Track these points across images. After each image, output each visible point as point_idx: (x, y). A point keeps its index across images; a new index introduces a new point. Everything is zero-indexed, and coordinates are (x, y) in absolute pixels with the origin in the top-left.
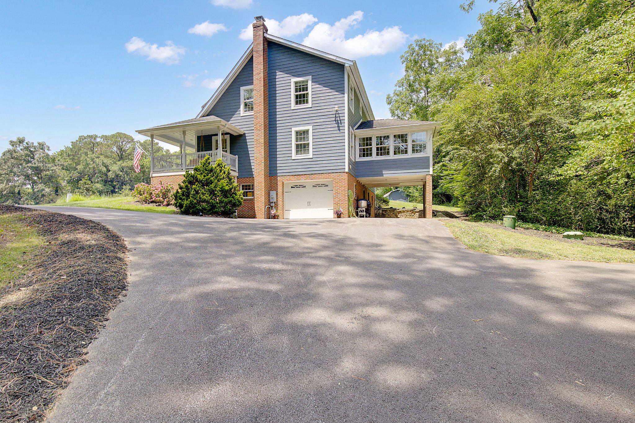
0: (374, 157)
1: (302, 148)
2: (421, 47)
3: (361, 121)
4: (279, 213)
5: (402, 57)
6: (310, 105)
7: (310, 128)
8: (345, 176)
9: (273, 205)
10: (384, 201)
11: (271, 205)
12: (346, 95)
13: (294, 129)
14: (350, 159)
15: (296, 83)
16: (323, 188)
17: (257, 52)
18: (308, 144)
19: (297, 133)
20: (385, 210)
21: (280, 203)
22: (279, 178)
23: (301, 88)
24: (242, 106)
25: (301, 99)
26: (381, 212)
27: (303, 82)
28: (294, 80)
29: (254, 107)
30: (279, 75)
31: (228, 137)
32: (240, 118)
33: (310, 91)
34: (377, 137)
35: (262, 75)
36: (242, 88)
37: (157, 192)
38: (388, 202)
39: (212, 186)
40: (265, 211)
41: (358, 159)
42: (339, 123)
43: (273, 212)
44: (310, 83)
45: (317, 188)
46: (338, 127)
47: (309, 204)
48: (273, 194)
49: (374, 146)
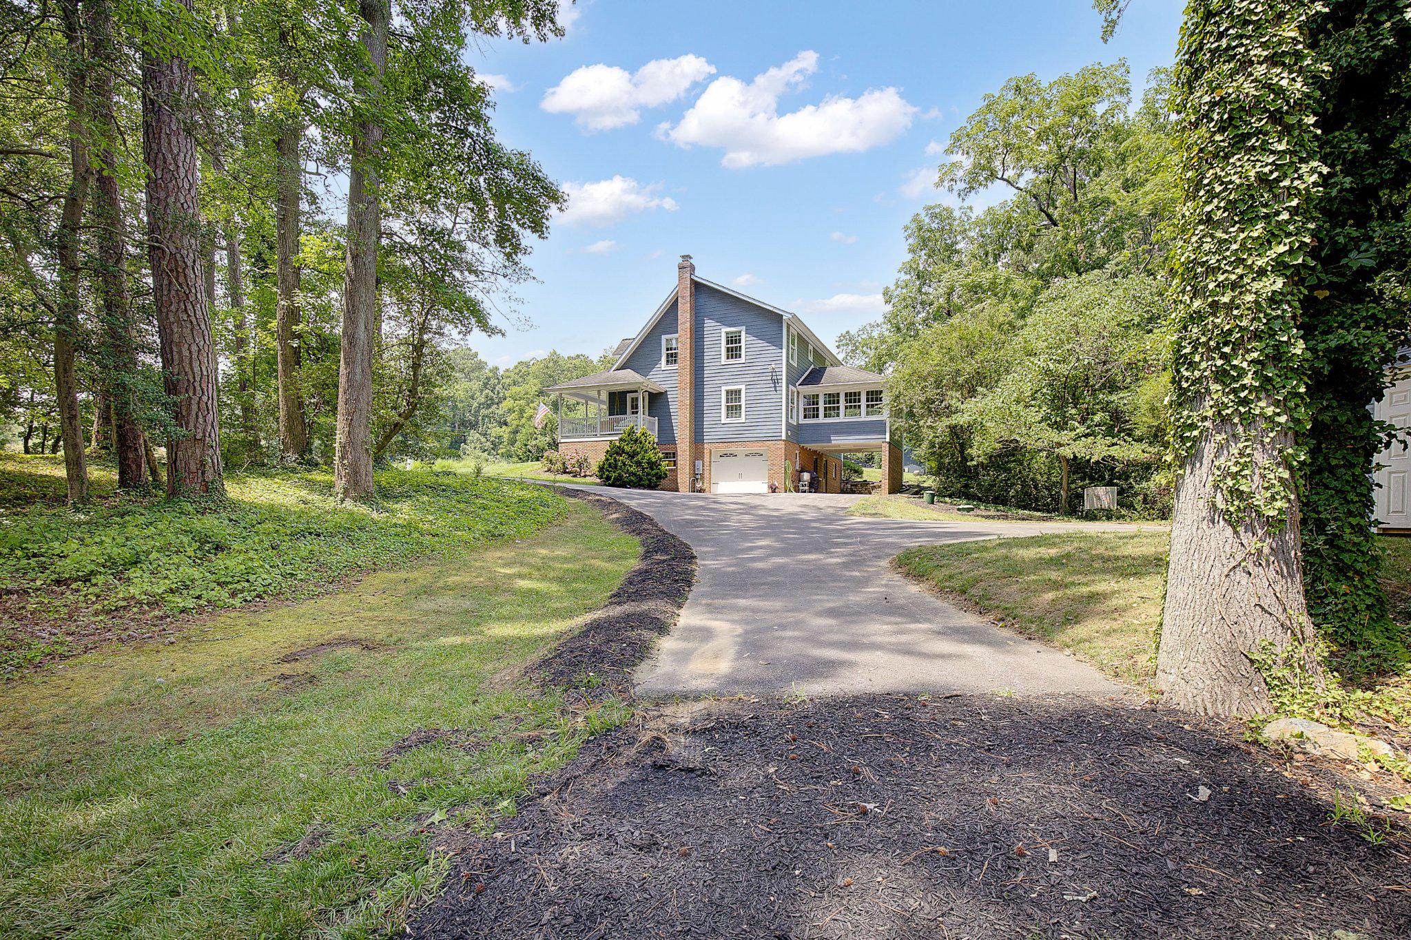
0: (821, 419)
1: (733, 410)
2: (934, 216)
3: (812, 367)
4: (706, 486)
5: (906, 228)
6: (743, 360)
7: (743, 387)
8: (782, 445)
9: (699, 477)
10: (856, 472)
11: (695, 477)
12: (784, 351)
13: (724, 388)
14: (788, 424)
15: (727, 333)
16: (758, 458)
17: (683, 297)
18: (740, 406)
19: (728, 392)
20: (855, 485)
21: (706, 475)
22: (706, 445)
23: (733, 340)
24: (664, 359)
25: (733, 352)
26: (849, 486)
27: (736, 332)
28: (725, 329)
29: (679, 361)
30: (709, 324)
31: (647, 394)
32: (661, 372)
33: (743, 344)
34: (825, 395)
35: (688, 325)
36: (664, 337)
37: (573, 461)
38: (862, 473)
39: (639, 457)
40: (689, 483)
41: (802, 421)
42: (776, 382)
43: (698, 485)
44: (743, 334)
45: (751, 457)
46: (775, 387)
47: (740, 476)
48: (699, 463)
49: (821, 406)
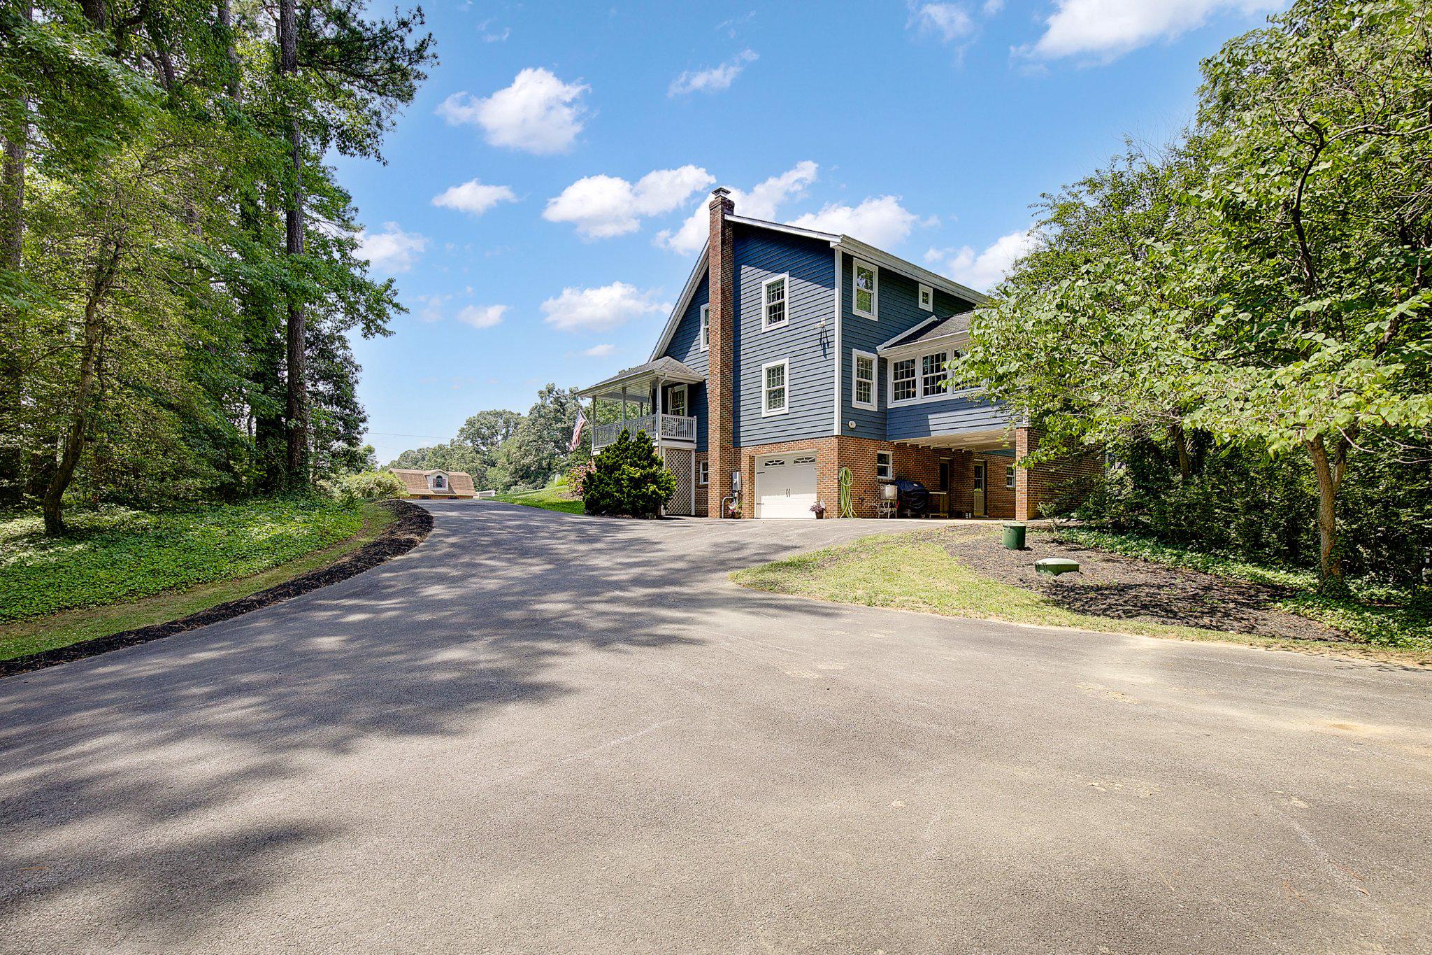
0: (920, 399)
1: (776, 396)
3: (931, 318)
4: (745, 508)
6: (786, 321)
7: (785, 361)
8: (834, 443)
9: (736, 495)
11: (730, 492)
12: (837, 297)
13: (765, 366)
14: (849, 411)
15: (769, 286)
16: (807, 465)
17: (714, 248)
18: (783, 390)
19: (769, 371)
21: (746, 492)
22: (743, 450)
23: (776, 291)
24: (703, 337)
25: (775, 312)
27: (778, 282)
28: (766, 281)
29: (710, 338)
30: (747, 278)
32: (700, 355)
33: (786, 297)
34: (924, 358)
35: (720, 284)
36: (701, 307)
40: (721, 506)
41: (892, 404)
42: (826, 347)
43: (733, 507)
45: (799, 466)
46: (825, 355)
47: (788, 493)
48: (737, 476)
49: (919, 377)
